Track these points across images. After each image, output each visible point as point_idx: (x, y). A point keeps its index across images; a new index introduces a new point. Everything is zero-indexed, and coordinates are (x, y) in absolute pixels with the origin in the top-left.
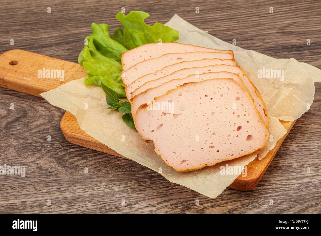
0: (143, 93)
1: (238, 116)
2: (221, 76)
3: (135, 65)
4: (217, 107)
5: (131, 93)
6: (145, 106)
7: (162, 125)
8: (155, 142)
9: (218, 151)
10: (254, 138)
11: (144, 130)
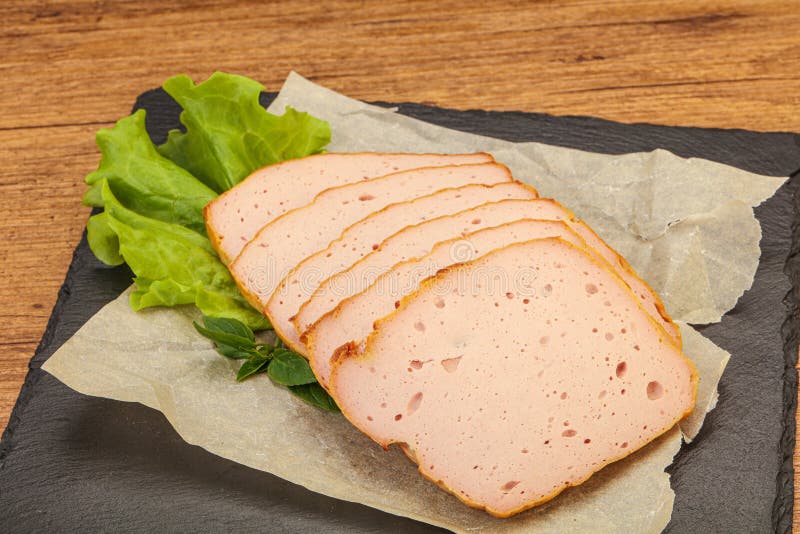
0: (331, 314)
1: (609, 337)
2: (524, 233)
3: (257, 236)
4: (548, 322)
5: (292, 319)
6: (349, 350)
7: (419, 396)
8: (412, 445)
9: (587, 441)
10: (664, 387)
11: (370, 419)
